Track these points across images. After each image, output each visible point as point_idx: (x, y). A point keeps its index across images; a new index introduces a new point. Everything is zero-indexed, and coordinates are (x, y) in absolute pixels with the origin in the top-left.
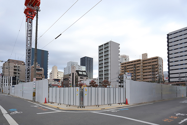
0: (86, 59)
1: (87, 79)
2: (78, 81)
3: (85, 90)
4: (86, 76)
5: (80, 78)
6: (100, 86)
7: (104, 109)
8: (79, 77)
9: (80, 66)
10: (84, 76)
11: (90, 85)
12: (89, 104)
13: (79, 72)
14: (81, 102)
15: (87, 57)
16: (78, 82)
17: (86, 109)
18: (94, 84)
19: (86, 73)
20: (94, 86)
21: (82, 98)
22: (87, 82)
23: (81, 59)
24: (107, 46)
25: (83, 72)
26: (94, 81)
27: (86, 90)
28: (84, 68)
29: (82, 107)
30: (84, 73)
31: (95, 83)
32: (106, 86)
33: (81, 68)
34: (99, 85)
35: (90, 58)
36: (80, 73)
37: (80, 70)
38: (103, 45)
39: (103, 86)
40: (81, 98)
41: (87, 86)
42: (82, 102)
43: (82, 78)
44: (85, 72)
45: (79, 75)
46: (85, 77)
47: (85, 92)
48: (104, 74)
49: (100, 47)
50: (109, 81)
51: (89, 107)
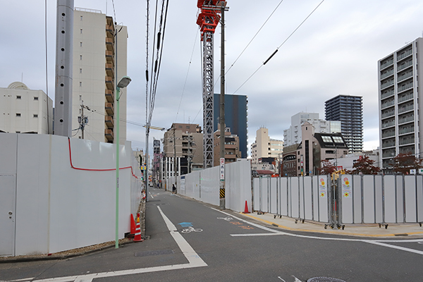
0: (341, 101)
1: (345, 153)
2: (322, 159)
3: (343, 183)
4: (343, 145)
5: (327, 152)
6: (386, 171)
7: (407, 235)
8: (323, 150)
9: (325, 122)
10: (338, 145)
11: (355, 169)
12: (358, 220)
13: (323, 137)
14: (332, 212)
15: (345, 97)
16: (322, 164)
17: (347, 231)
18: (367, 165)
19: (343, 139)
20: (367, 172)
21: (337, 202)
22: (347, 161)
23: (326, 102)
24: (406, 55)
25: (335, 135)
26: (366, 158)
27: (347, 183)
28: (335, 127)
29: (335, 227)
30: (337, 138)
31: (371, 162)
32: (405, 172)
33: (328, 127)
34: (381, 168)
35: (353, 97)
36: (326, 139)
37: (325, 131)
38: (392, 56)
39: (396, 170)
40: (332, 203)
41: (347, 172)
42: (337, 213)
43: (332, 152)
44: (339, 135)
45: (323, 145)
46: (340, 150)
47: (343, 189)
48: (397, 135)
49: (382, 62)
50: (417, 156)
51: (357, 229)
